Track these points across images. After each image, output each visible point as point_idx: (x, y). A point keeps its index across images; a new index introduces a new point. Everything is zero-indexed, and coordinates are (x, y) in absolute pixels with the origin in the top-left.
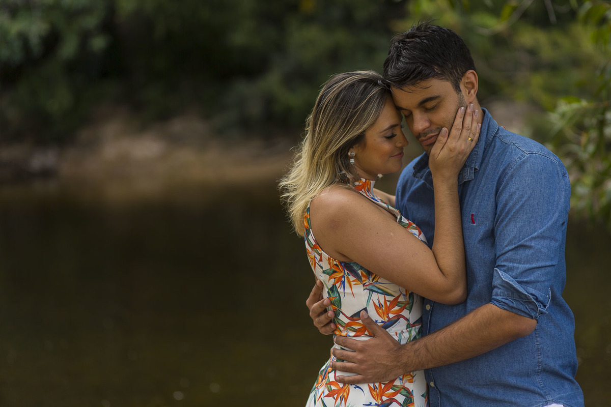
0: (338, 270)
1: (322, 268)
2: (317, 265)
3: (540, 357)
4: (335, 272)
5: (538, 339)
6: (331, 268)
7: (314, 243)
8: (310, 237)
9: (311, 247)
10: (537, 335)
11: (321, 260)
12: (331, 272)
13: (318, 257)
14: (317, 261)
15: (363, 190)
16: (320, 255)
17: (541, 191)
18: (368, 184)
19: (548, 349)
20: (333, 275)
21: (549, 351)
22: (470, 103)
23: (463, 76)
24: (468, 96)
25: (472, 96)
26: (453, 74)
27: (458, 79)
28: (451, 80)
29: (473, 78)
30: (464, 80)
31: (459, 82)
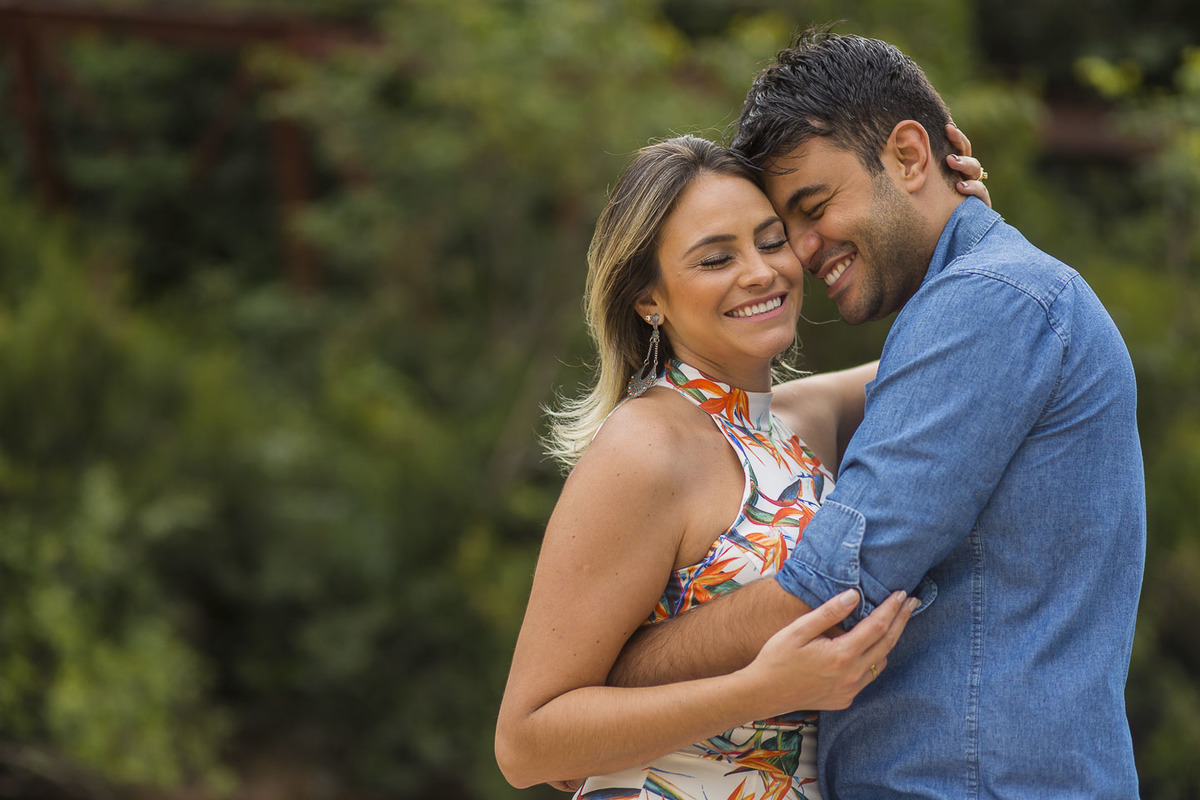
3: (973, 751)
10: (974, 700)
18: (738, 400)
22: (911, 193)
23: (888, 136)
24: (906, 179)
25: (914, 176)
26: (862, 134)
27: (877, 142)
28: (857, 149)
29: (912, 138)
30: (891, 143)
31: (878, 149)
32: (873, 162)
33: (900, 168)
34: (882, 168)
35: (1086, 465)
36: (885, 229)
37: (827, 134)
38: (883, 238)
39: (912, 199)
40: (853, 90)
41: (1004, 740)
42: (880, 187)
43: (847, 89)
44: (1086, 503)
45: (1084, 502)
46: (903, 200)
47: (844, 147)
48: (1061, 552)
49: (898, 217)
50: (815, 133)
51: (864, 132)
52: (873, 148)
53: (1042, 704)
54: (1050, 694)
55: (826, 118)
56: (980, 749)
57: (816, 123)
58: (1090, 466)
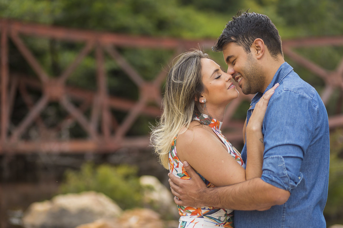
0: (187, 175)
1: (177, 171)
2: (174, 169)
3: (283, 226)
4: (185, 176)
5: (284, 214)
6: (183, 173)
7: (175, 155)
8: (173, 151)
9: (172, 157)
10: (285, 212)
11: (178, 167)
12: (183, 175)
13: (176, 165)
14: (175, 167)
15: (214, 127)
16: (178, 163)
17: (289, 115)
18: (218, 124)
19: (291, 222)
20: (183, 178)
21: (291, 223)
22: (258, 59)
23: (253, 42)
24: (257, 55)
25: (259, 54)
26: (245, 41)
27: (249, 44)
28: (243, 45)
29: (260, 43)
30: (253, 45)
31: (249, 46)
32: (248, 50)
33: (256, 52)
34: (250, 51)
35: (318, 146)
36: (249, 70)
37: (235, 42)
38: (248, 72)
39: (258, 61)
40: (243, 29)
41: (292, 223)
42: (249, 57)
43: (242, 29)
44: (317, 157)
45: (316, 156)
46: (255, 61)
47: (240, 45)
48: (310, 170)
49: (253, 66)
50: (233, 41)
51: (246, 41)
52: (248, 46)
53: (304, 214)
54: (306, 211)
55: (236, 37)
56: (285, 226)
57: (233, 39)
58: (319, 147)
